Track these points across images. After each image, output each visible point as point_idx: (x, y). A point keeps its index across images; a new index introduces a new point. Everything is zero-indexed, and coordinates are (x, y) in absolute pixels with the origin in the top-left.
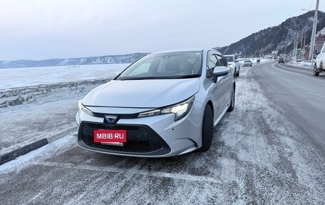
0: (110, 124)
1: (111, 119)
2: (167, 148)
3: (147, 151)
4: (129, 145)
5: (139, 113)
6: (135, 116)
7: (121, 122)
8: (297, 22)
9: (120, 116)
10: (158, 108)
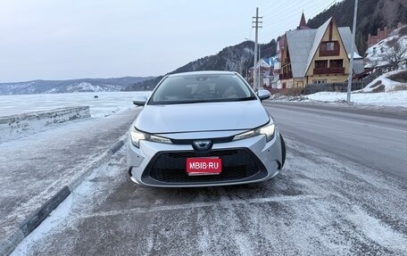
0: (202, 150)
1: (203, 145)
2: (264, 170)
3: (245, 176)
4: (226, 172)
5: (234, 137)
6: (230, 139)
7: (216, 147)
8: (234, 52)
9: (214, 141)
10: (252, 130)
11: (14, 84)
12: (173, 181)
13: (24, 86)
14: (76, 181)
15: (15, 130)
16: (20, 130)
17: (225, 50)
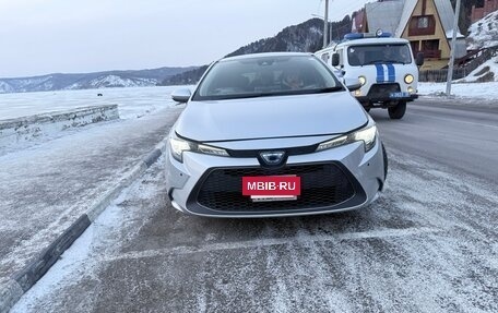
0: (272, 166)
1: (274, 158)
2: (362, 194)
3: (334, 202)
4: (306, 198)
5: (318, 145)
6: (312, 149)
7: (292, 160)
8: (297, 33)
9: (290, 152)
10: (344, 134)
11: (27, 79)
12: (230, 208)
13: (40, 81)
14: (99, 206)
15: (23, 137)
16: (29, 136)
17: (286, 30)
